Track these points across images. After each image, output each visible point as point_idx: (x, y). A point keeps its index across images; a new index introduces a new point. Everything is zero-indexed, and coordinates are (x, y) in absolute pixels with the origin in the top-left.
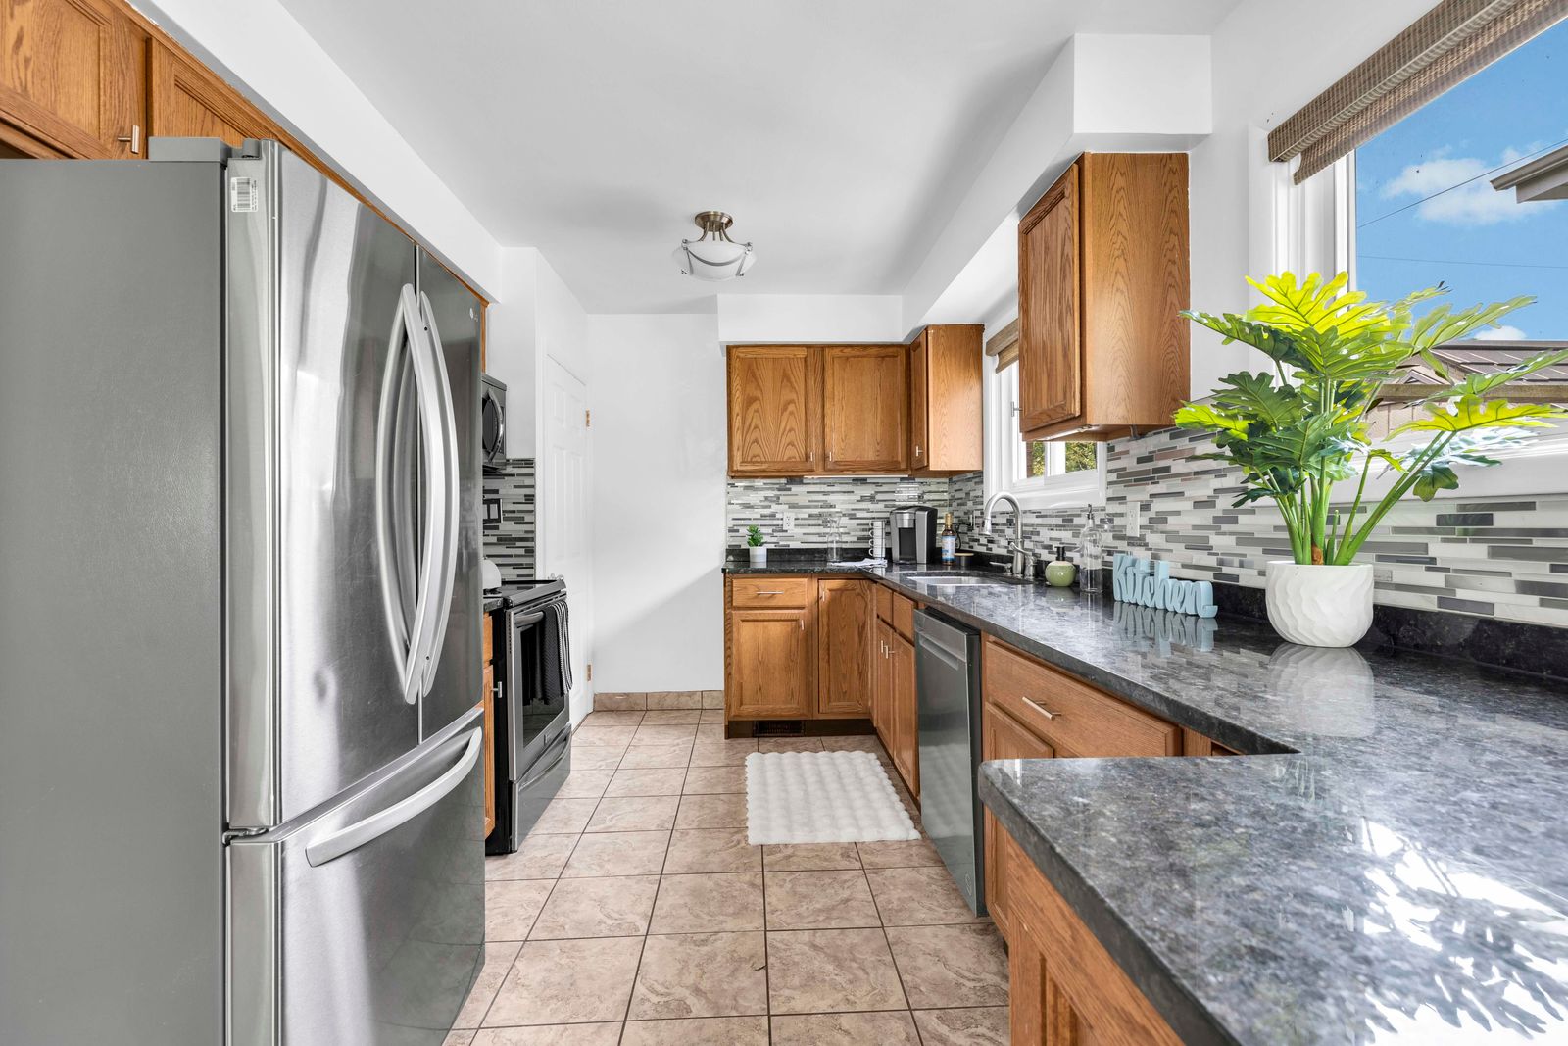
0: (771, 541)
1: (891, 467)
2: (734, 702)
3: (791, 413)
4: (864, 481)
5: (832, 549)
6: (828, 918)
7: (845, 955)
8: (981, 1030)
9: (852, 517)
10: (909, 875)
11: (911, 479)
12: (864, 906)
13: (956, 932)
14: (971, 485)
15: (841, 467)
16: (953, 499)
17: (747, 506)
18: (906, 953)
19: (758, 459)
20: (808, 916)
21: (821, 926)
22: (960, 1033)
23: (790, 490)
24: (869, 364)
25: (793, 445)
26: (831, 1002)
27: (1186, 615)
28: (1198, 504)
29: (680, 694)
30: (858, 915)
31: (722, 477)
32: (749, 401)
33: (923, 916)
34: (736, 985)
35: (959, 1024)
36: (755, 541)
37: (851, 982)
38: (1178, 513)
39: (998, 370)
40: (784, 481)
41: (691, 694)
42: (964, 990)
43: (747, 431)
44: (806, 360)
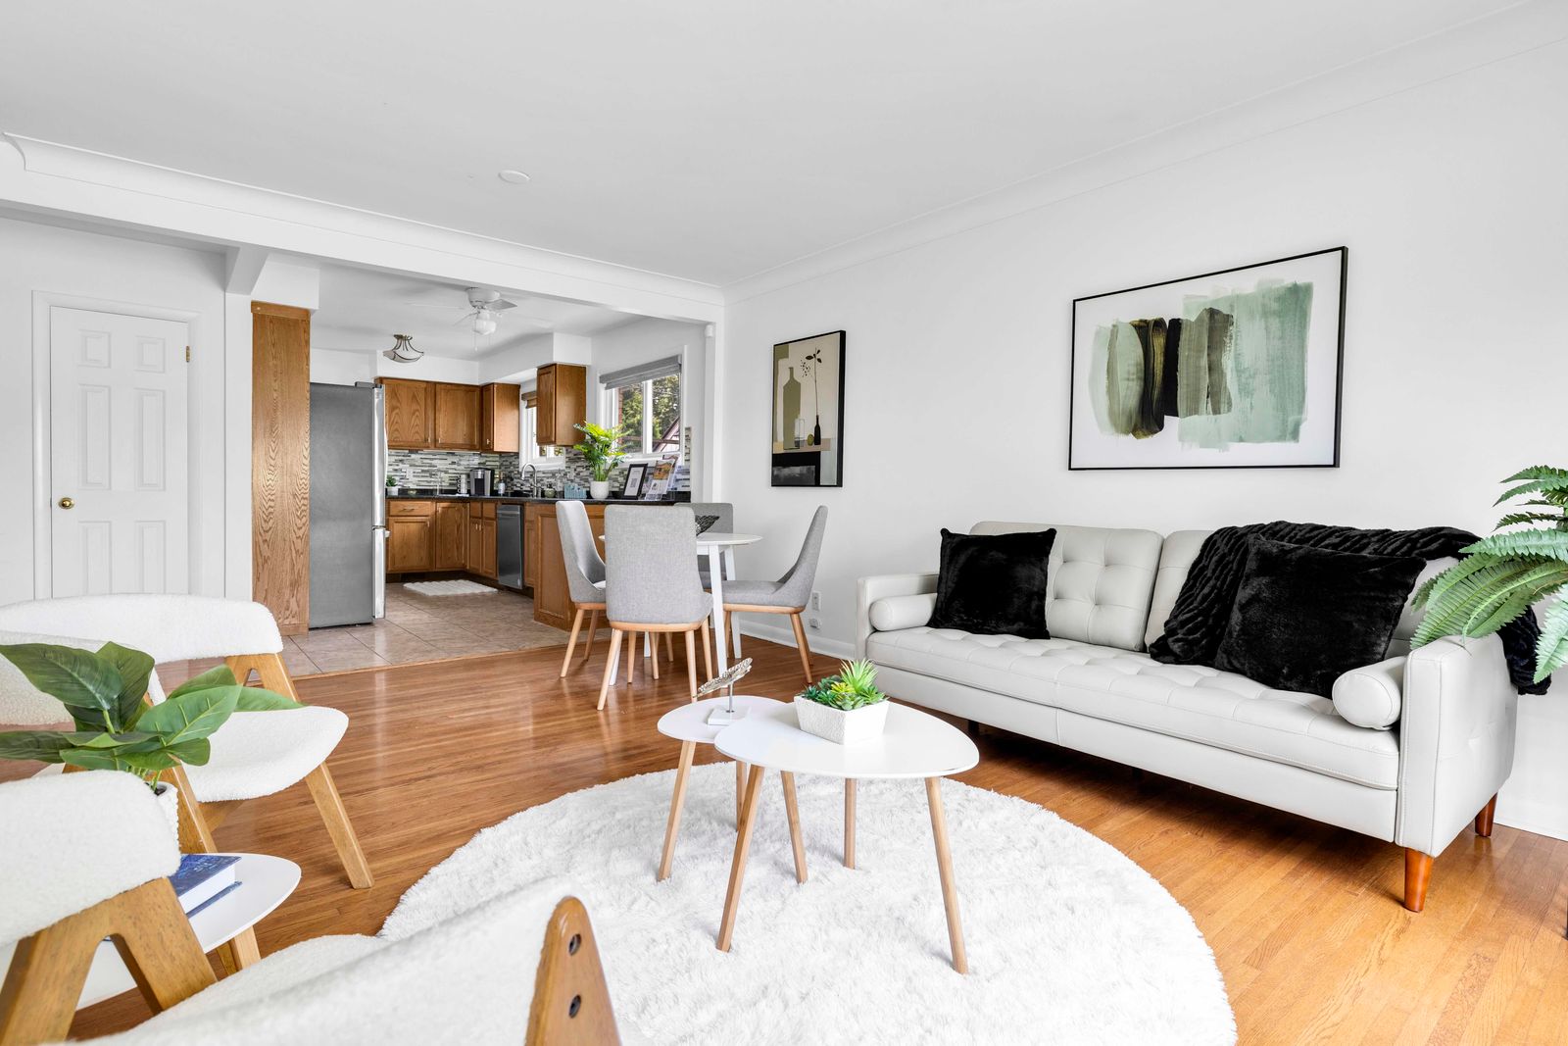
0: (399, 484)
1: (471, 448)
2: (390, 564)
3: (418, 416)
4: (453, 454)
11: (483, 454)
14: (513, 459)
15: (444, 446)
16: (502, 465)
23: (411, 456)
24: (460, 394)
25: (418, 433)
32: (394, 409)
36: (391, 483)
39: (527, 407)
43: (392, 424)
44: (426, 389)
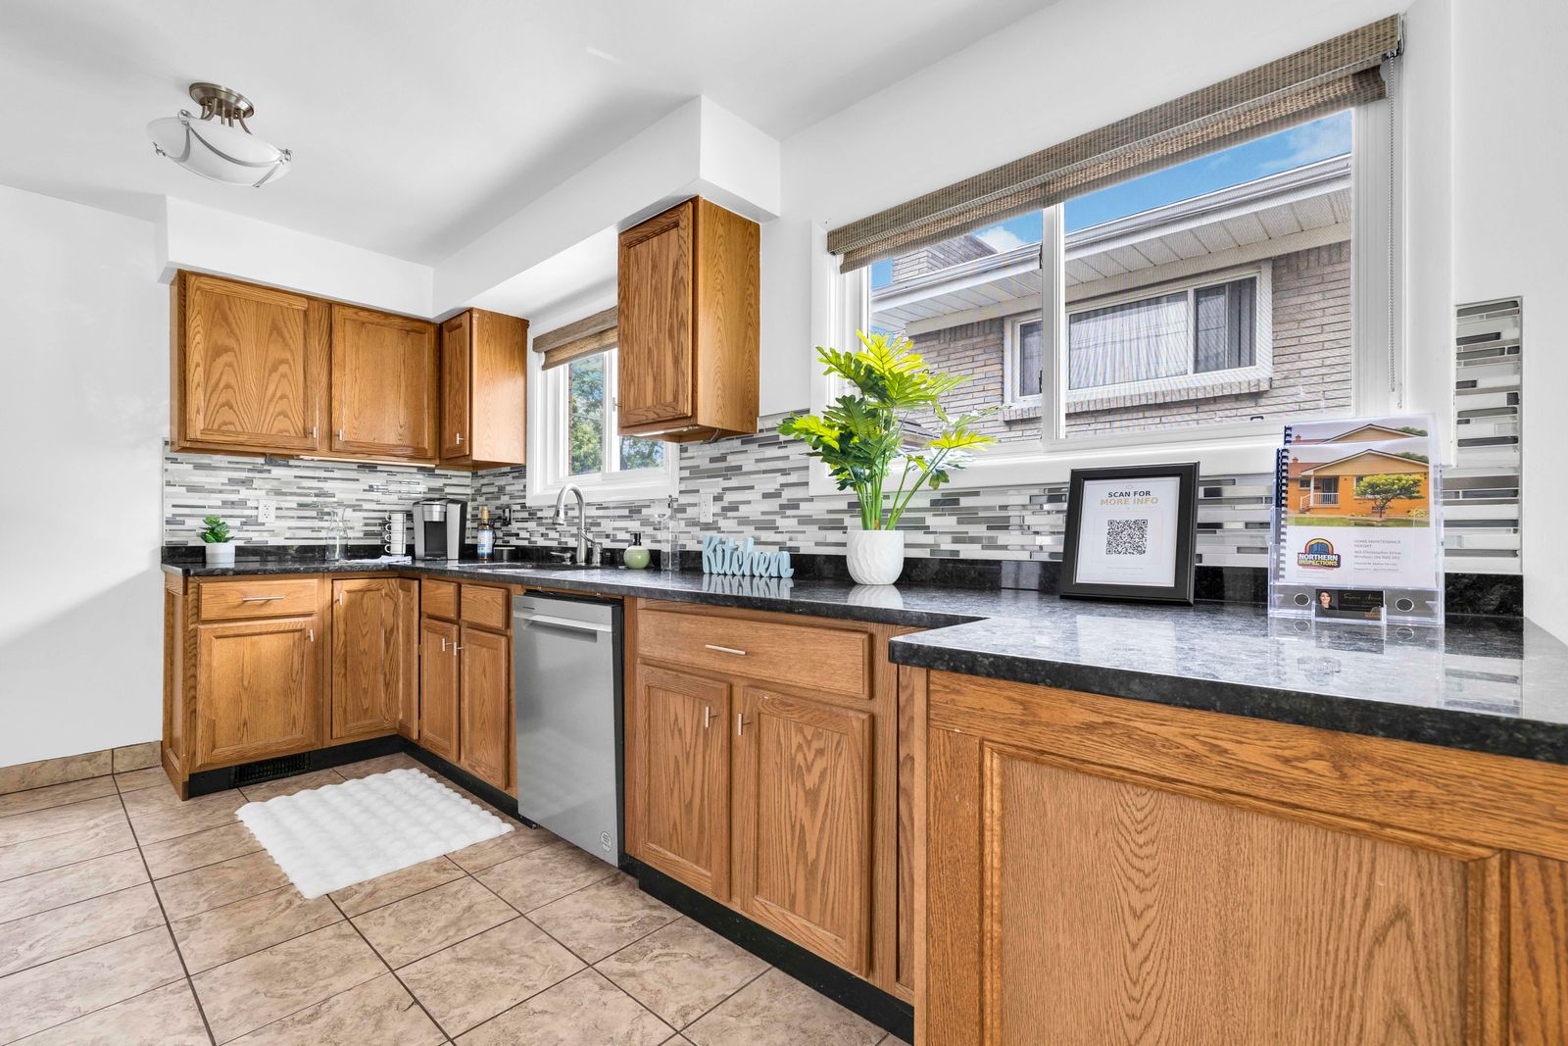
0: (240, 536)
1: (418, 454)
2: (201, 747)
3: (284, 376)
4: (372, 468)
5: (335, 546)
6: (459, 930)
7: (499, 953)
8: (656, 952)
9: (356, 508)
10: (521, 863)
11: (436, 469)
12: (492, 905)
13: (592, 892)
14: (507, 479)
15: (351, 449)
16: (478, 492)
17: (195, 488)
18: (558, 925)
19: (231, 428)
20: (434, 938)
21: (457, 940)
22: (641, 962)
23: (269, 471)
24: (391, 336)
25: (286, 416)
26: (512, 997)
27: (771, 577)
28: (766, 496)
29: (66, 761)
30: (491, 915)
32: (217, 351)
33: (556, 890)
34: (389, 1034)
35: (637, 956)
36: (213, 535)
37: (520, 972)
38: (749, 502)
39: (545, 367)
40: (261, 460)
41: (90, 757)
42: (626, 931)
43: (211, 390)
44: (305, 313)
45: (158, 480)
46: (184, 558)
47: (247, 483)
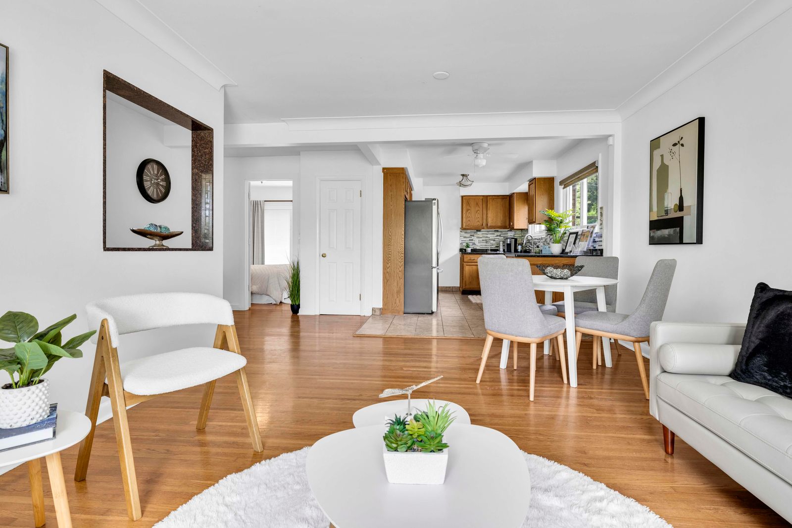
0: (472, 247)
1: (505, 227)
2: (464, 285)
3: (478, 213)
4: (498, 231)
5: (489, 249)
9: (494, 241)
11: (511, 230)
14: (525, 233)
16: (521, 236)
17: (465, 237)
19: (469, 225)
24: (499, 200)
25: (479, 221)
29: (447, 287)
31: (459, 230)
32: (468, 210)
36: (468, 246)
40: (476, 231)
41: (450, 287)
43: (467, 218)
44: (482, 199)
45: (459, 236)
46: (463, 251)
47: (473, 235)
